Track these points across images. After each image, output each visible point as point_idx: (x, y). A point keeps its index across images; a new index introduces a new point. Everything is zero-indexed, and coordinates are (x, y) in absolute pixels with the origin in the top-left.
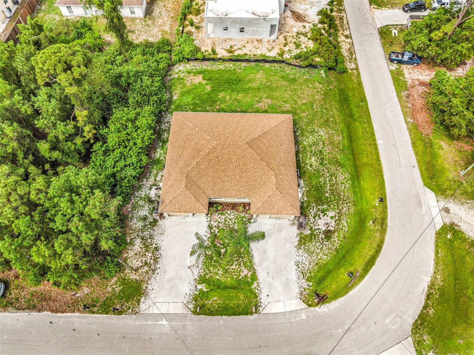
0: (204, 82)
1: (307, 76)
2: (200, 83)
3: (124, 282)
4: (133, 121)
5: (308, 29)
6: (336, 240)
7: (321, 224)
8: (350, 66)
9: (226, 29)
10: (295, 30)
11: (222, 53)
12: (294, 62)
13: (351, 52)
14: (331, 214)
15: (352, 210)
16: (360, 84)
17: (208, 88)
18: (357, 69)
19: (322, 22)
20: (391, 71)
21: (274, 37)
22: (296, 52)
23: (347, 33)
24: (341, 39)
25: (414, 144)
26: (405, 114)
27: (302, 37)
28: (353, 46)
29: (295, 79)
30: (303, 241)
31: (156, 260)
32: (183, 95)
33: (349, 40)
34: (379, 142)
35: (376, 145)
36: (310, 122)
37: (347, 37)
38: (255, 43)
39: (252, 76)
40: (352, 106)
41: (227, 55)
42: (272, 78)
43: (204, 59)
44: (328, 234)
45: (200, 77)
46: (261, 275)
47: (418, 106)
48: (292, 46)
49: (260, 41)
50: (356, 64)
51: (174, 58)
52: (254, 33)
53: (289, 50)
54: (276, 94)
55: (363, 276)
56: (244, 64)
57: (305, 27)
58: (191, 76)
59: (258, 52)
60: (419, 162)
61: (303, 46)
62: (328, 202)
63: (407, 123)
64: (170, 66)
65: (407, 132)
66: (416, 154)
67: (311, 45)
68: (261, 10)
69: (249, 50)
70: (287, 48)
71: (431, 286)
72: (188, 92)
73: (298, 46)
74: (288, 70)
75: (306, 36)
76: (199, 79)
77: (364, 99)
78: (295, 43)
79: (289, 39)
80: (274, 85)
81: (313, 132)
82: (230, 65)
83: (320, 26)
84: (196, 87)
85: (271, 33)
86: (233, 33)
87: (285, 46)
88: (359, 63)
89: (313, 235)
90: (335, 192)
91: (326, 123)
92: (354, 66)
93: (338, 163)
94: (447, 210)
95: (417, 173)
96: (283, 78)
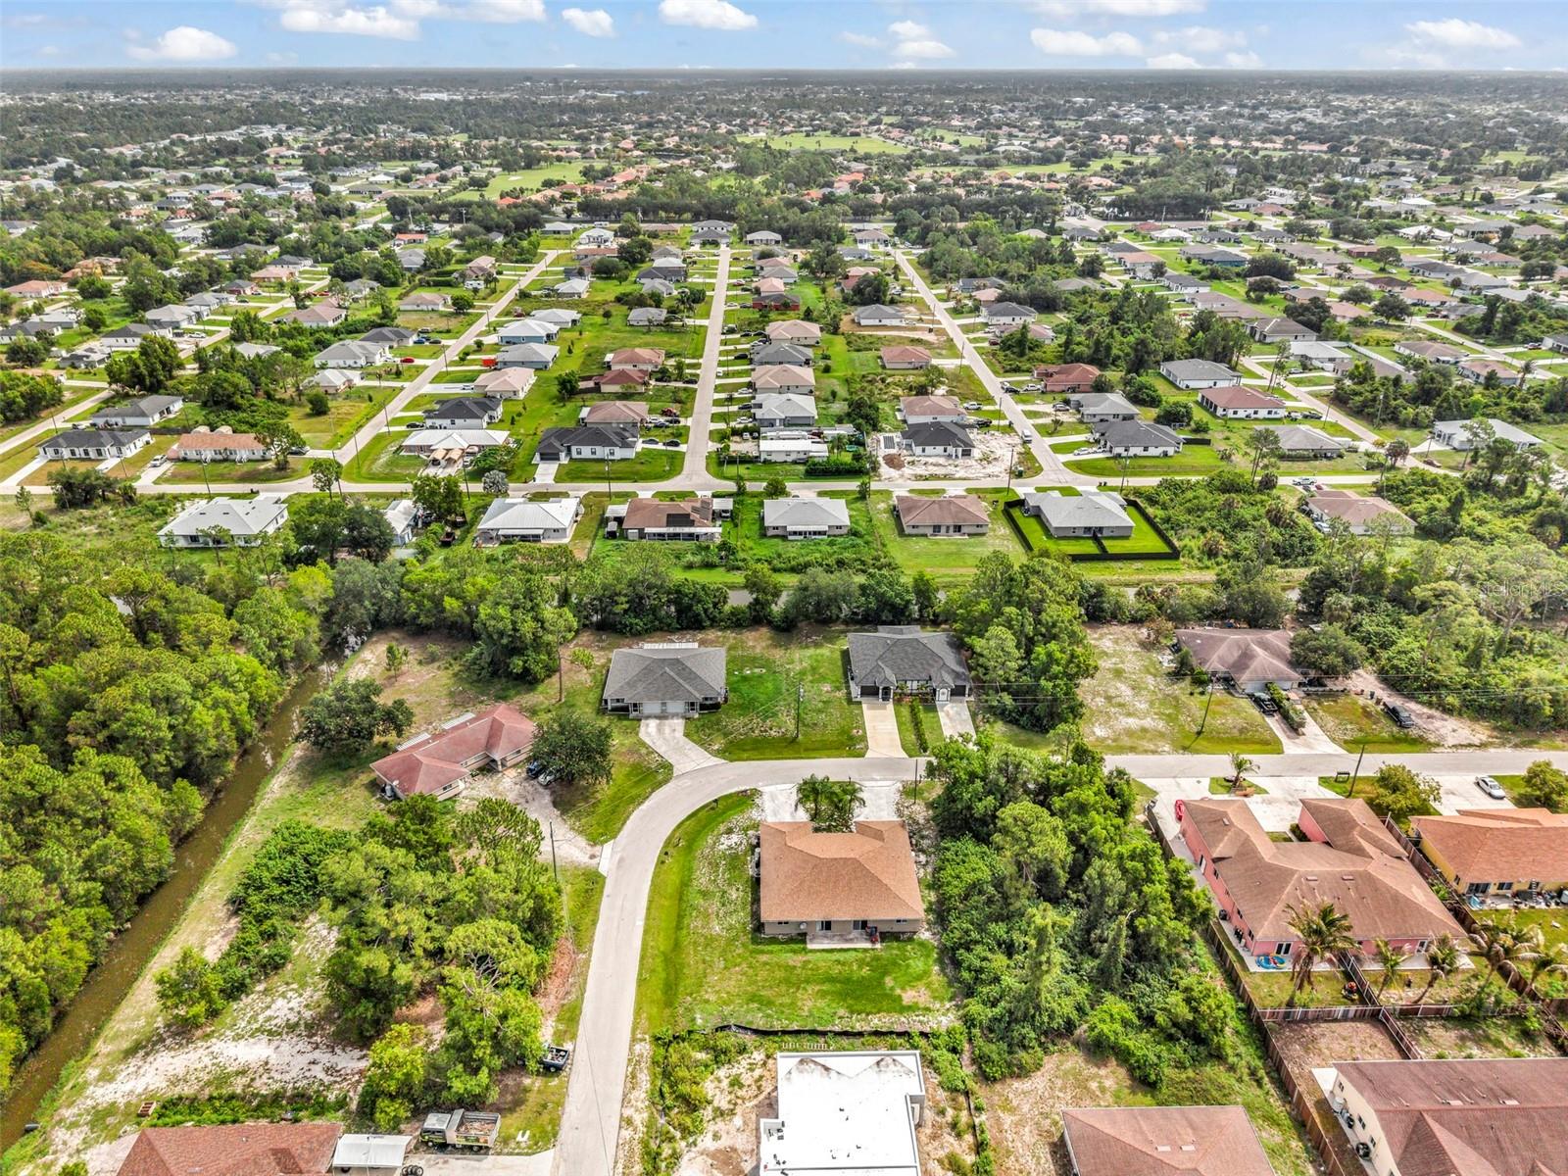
0: (898, 991)
1: (727, 1010)
2: (903, 989)
5: (711, 1128)
7: (735, 838)
8: (645, 1049)
10: (738, 1121)
16: (638, 1012)
17: (888, 980)
18: (634, 1040)
22: (741, 1067)
23: (627, 1134)
24: (640, 1119)
25: (594, 923)
26: (588, 962)
27: (725, 1106)
28: (625, 1095)
29: (749, 1001)
32: (926, 973)
33: (628, 1112)
35: (647, 918)
36: (731, 941)
37: (629, 1122)
39: (821, 1003)
40: (663, 975)
42: (787, 1000)
44: (729, 831)
45: (906, 1000)
47: (558, 981)
48: (747, 1079)
53: (752, 1070)
54: (779, 974)
57: (716, 1137)
58: (921, 1002)
61: (725, 1083)
63: (591, 949)
66: (597, 912)
67: (708, 1087)
70: (757, 1073)
72: (919, 978)
73: (736, 1083)
75: (717, 1109)
76: (908, 997)
77: (641, 982)
78: (741, 1086)
79: (754, 1090)
80: (783, 988)
81: (731, 928)
84: (909, 981)
87: (761, 1077)
88: (625, 1054)
89: (745, 830)
90: (714, 866)
91: (709, 941)
92: (638, 1047)
93: (705, 894)
94: (593, 857)
95: (607, 890)
96: (770, 1003)
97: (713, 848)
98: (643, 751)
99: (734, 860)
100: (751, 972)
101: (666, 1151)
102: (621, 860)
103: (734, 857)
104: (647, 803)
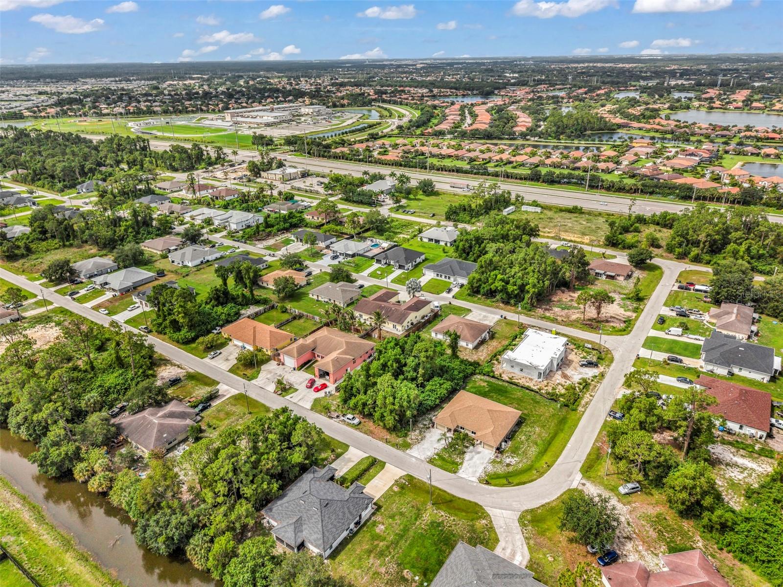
0: (487, 386)
1: (547, 403)
2: (484, 386)
3: (405, 441)
4: (441, 385)
5: (567, 384)
6: (511, 469)
7: (508, 461)
8: (580, 409)
9: (512, 367)
10: (558, 381)
11: (505, 377)
12: (546, 396)
13: (587, 403)
14: (515, 459)
15: (529, 463)
16: (579, 419)
17: (487, 389)
18: (584, 412)
19: (580, 384)
20: (606, 421)
21: (540, 380)
22: (550, 391)
23: (593, 394)
24: (587, 396)
25: (589, 454)
26: (596, 441)
27: (560, 386)
28: (591, 401)
29: (538, 402)
30: (494, 462)
31: (422, 440)
33: (591, 398)
34: (569, 445)
35: (565, 445)
36: (534, 422)
37: (591, 396)
38: (528, 379)
39: (515, 392)
40: (566, 426)
41: (507, 379)
42: (526, 397)
43: (493, 377)
44: (508, 465)
45: (486, 384)
46: (465, 464)
48: (550, 388)
49: (531, 379)
50: (586, 410)
51: (477, 371)
52: (529, 374)
55: (514, 486)
56: (514, 386)
57: (566, 382)
58: (481, 382)
59: (527, 384)
60: (585, 462)
61: (557, 390)
62: (518, 455)
63: (594, 444)
64: (473, 374)
65: (590, 448)
66: (587, 458)
67: (563, 391)
68: (535, 363)
69: (522, 382)
70: (546, 388)
71: (548, 503)
72: (476, 387)
73: (554, 389)
74: (538, 397)
75: (563, 386)
76: (484, 384)
78: (553, 387)
79: (550, 384)
80: (525, 400)
81: (531, 427)
82: (507, 384)
83: (577, 385)
84: (480, 386)
85: (539, 377)
86: (516, 370)
87: (545, 386)
88: (588, 410)
89: (500, 462)
90: (525, 453)
91: (543, 426)
92: (583, 410)
93: (536, 444)
94: (584, 485)
95: (580, 465)
96: (532, 399)
97: (521, 461)
98: (532, 542)
99: (515, 451)
100: (533, 410)
101: (581, 387)
102: (569, 476)
103: (513, 452)
104: (544, 502)
